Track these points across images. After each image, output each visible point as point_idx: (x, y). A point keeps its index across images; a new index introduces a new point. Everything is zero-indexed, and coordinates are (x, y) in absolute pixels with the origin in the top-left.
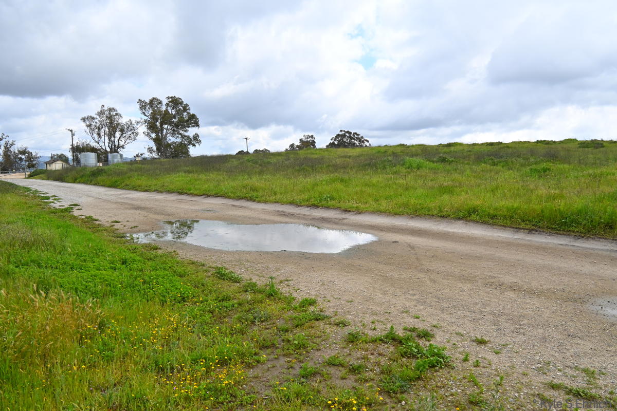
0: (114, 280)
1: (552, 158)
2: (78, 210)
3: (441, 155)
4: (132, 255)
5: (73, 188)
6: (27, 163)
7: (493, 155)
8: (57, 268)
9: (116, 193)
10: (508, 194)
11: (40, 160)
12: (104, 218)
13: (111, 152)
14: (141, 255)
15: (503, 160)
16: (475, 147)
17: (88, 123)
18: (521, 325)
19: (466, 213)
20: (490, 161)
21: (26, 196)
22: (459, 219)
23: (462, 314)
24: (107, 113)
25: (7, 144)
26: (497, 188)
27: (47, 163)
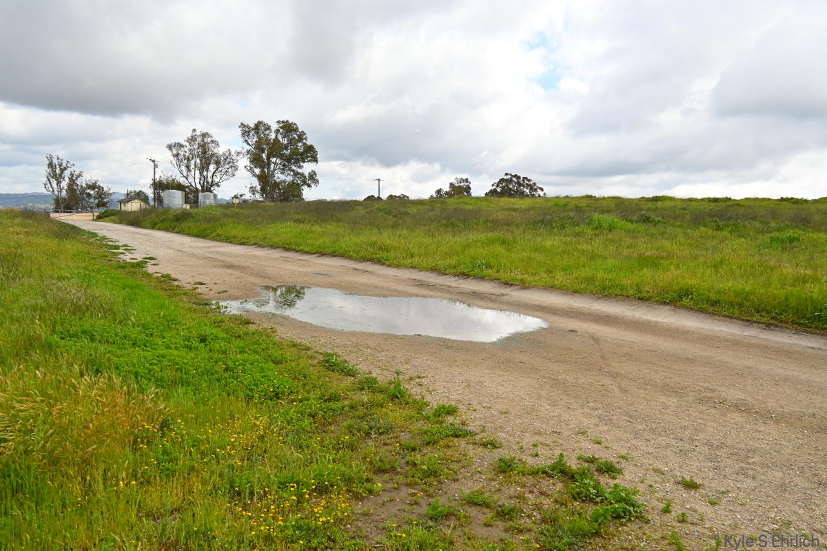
0: (187, 363)
1: (802, 223)
2: (154, 265)
3: (644, 212)
4: (214, 331)
5: (150, 236)
6: (97, 201)
7: (717, 216)
8: (114, 343)
9: (204, 245)
10: (738, 272)
11: (113, 197)
12: (185, 278)
13: (203, 191)
14: (227, 332)
15: (731, 222)
16: (693, 203)
17: (175, 152)
18: (749, 464)
19: (675, 295)
20: (712, 223)
21: (91, 244)
22: (665, 303)
23: (664, 442)
24: (199, 139)
25: (72, 175)
26: (721, 262)
27: (121, 202)
